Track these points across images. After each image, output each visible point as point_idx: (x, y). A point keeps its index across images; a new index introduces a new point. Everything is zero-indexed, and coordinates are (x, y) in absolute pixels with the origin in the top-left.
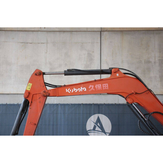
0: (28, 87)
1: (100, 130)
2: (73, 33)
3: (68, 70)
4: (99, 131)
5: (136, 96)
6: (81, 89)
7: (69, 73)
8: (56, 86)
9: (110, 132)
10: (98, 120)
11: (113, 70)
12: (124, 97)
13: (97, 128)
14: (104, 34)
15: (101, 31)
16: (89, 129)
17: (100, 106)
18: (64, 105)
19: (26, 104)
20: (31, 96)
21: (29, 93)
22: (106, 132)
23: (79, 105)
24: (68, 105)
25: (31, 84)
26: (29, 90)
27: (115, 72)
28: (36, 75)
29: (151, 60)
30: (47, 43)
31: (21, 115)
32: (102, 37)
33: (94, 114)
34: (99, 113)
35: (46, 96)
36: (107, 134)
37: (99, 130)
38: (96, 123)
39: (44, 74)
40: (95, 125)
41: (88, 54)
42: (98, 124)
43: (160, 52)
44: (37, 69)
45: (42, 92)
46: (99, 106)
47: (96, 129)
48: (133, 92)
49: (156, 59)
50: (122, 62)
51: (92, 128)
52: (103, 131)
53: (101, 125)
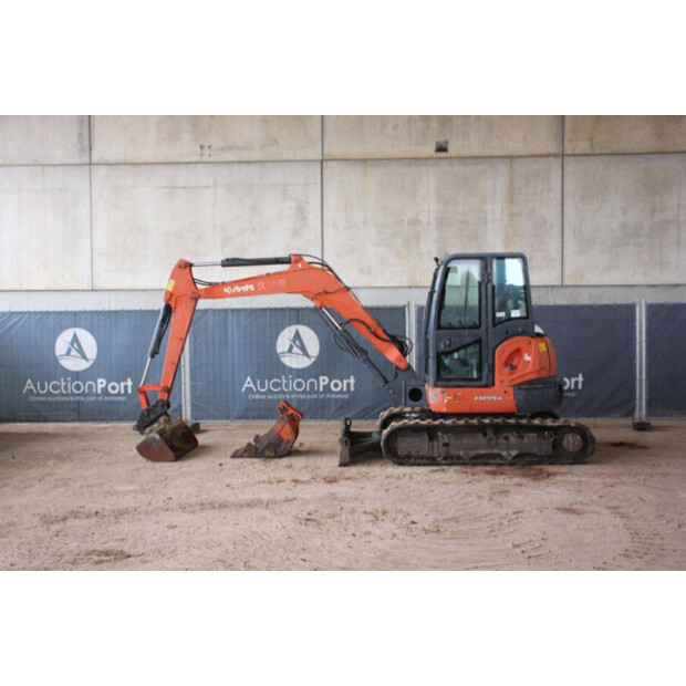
0: (169, 285)
1: (300, 352)
2: (267, 164)
3: (227, 260)
4: (299, 354)
5: (329, 296)
6: (246, 288)
7: (229, 263)
8: (210, 284)
10: (297, 335)
11: (293, 258)
12: (310, 299)
13: (295, 349)
14: (328, 166)
15: (320, 158)
16: (282, 351)
18: (238, 310)
19: (168, 310)
20: (174, 299)
21: (171, 295)
22: (310, 355)
23: (264, 310)
24: (244, 310)
25: (173, 282)
26: (171, 290)
27: (297, 262)
28: (180, 267)
29: (421, 218)
30: (215, 186)
31: (161, 326)
32: (325, 171)
33: (290, 325)
34: (298, 323)
35: (197, 300)
36: (311, 358)
37: (297, 353)
38: (294, 341)
39: (191, 265)
40: (291, 344)
41: (297, 206)
42: (297, 342)
43: (438, 202)
44: (181, 260)
45: (189, 293)
46: (298, 312)
47: (293, 351)
48: (321, 290)
49: (432, 217)
50: (365, 223)
51: (286, 350)
52: (305, 353)
53: (302, 343)
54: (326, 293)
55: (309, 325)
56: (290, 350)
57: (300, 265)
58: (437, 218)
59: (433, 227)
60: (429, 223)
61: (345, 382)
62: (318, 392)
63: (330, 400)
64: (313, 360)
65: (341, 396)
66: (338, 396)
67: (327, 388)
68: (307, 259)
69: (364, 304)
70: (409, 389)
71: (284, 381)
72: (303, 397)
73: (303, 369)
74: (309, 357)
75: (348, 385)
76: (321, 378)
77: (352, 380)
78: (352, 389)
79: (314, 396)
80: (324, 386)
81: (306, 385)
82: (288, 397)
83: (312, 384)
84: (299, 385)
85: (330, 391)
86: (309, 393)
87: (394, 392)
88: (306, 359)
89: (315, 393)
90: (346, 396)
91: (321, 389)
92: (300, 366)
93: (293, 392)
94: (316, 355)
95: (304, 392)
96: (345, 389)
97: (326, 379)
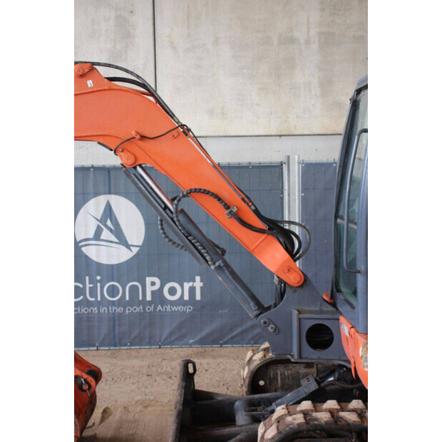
1: (114, 239)
4: (112, 242)
5: (145, 144)
9: (140, 244)
10: (109, 212)
12: (111, 150)
13: (106, 234)
16: (83, 237)
17: (112, 172)
22: (130, 243)
27: (82, 76)
29: (296, 34)
33: (96, 194)
34: (110, 193)
36: (132, 248)
37: (109, 239)
38: (103, 221)
40: (98, 225)
41: (117, 17)
42: (109, 223)
43: (323, 10)
46: (109, 172)
47: (102, 237)
48: (133, 133)
49: (312, 33)
50: (216, 42)
51: (91, 236)
52: (122, 241)
53: (117, 224)
54: (143, 137)
55: (126, 195)
56: (97, 236)
57: (90, 83)
58: (321, 33)
59: (315, 46)
60: (308, 42)
61: (187, 286)
62: (144, 302)
63: (162, 314)
64: (135, 250)
65: (180, 308)
66: (175, 308)
67: (158, 294)
68: (105, 72)
69: (216, 161)
70: (307, 325)
71: (88, 286)
72: (120, 310)
73: (119, 266)
74: (128, 246)
75: (192, 290)
76: (149, 280)
77: (198, 284)
78: (198, 297)
79: (138, 309)
80: (153, 292)
81: (124, 292)
82: (95, 310)
83: (133, 289)
84: (113, 291)
85: (163, 301)
86: (131, 303)
87: (277, 330)
88: (123, 248)
89: (140, 303)
90: (188, 309)
91: (149, 298)
92: (115, 261)
93: (104, 302)
94: (140, 243)
95: (121, 303)
96: (186, 297)
97: (157, 280)
